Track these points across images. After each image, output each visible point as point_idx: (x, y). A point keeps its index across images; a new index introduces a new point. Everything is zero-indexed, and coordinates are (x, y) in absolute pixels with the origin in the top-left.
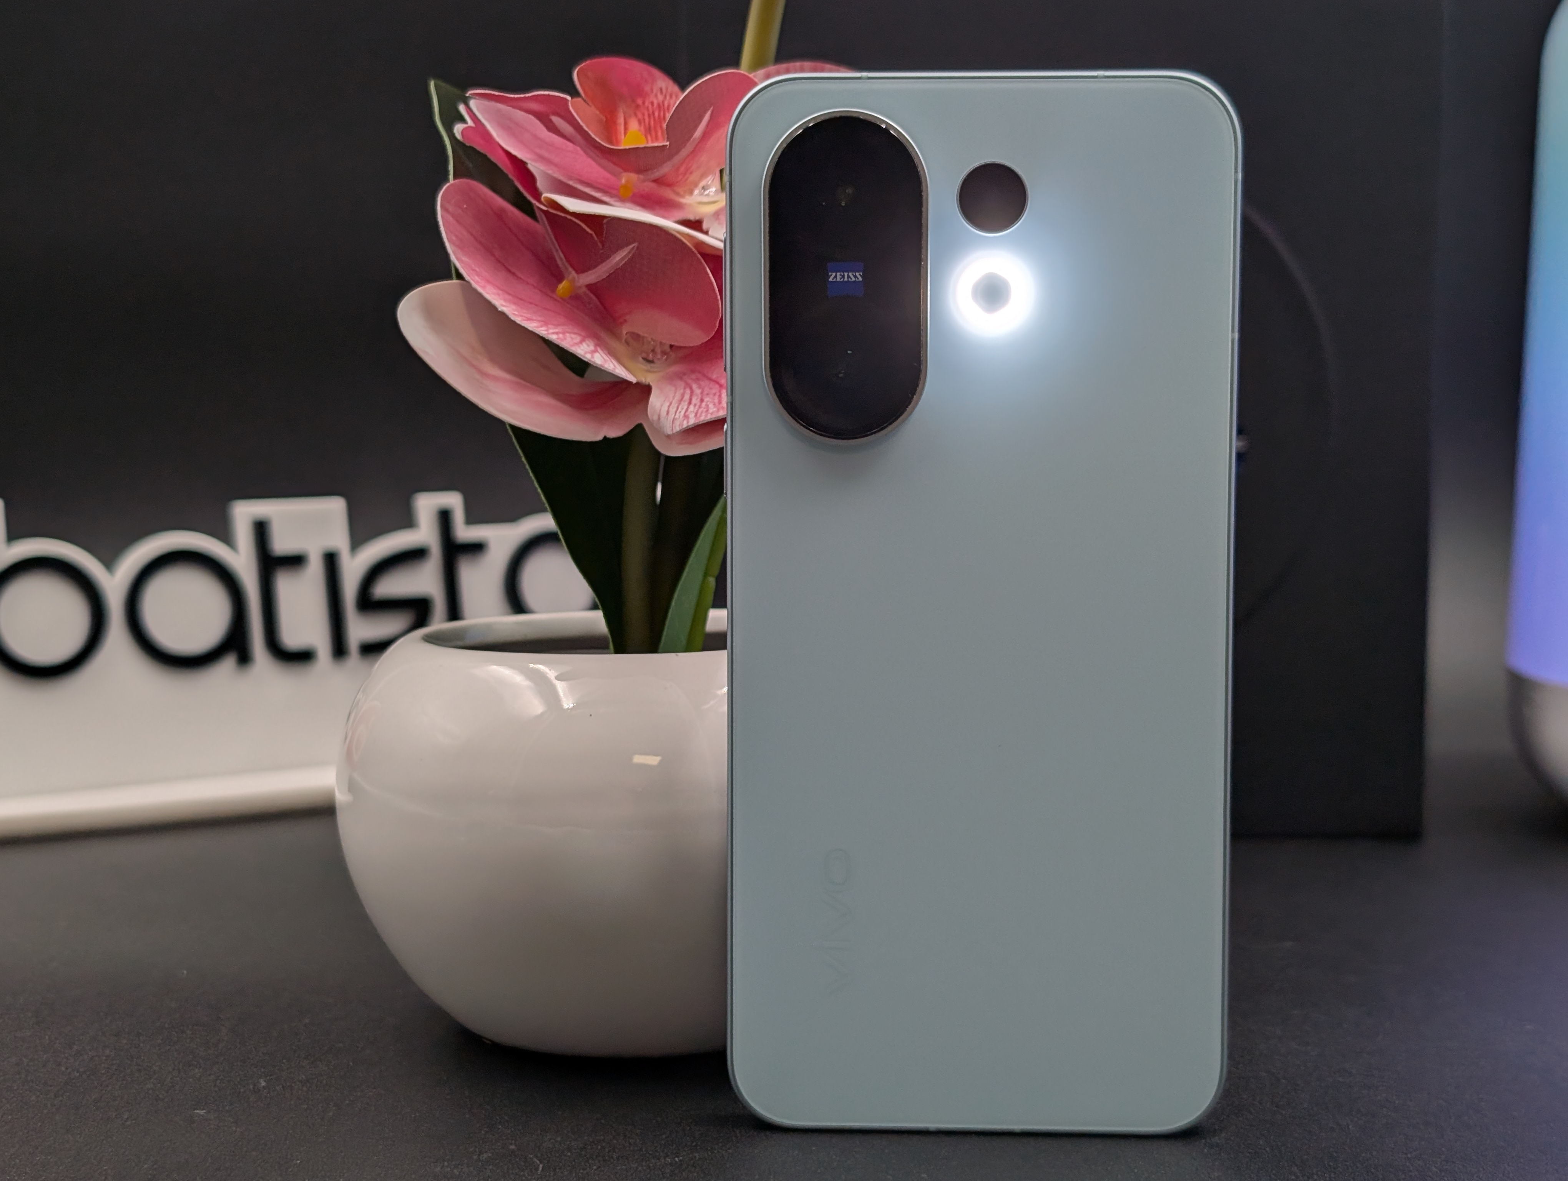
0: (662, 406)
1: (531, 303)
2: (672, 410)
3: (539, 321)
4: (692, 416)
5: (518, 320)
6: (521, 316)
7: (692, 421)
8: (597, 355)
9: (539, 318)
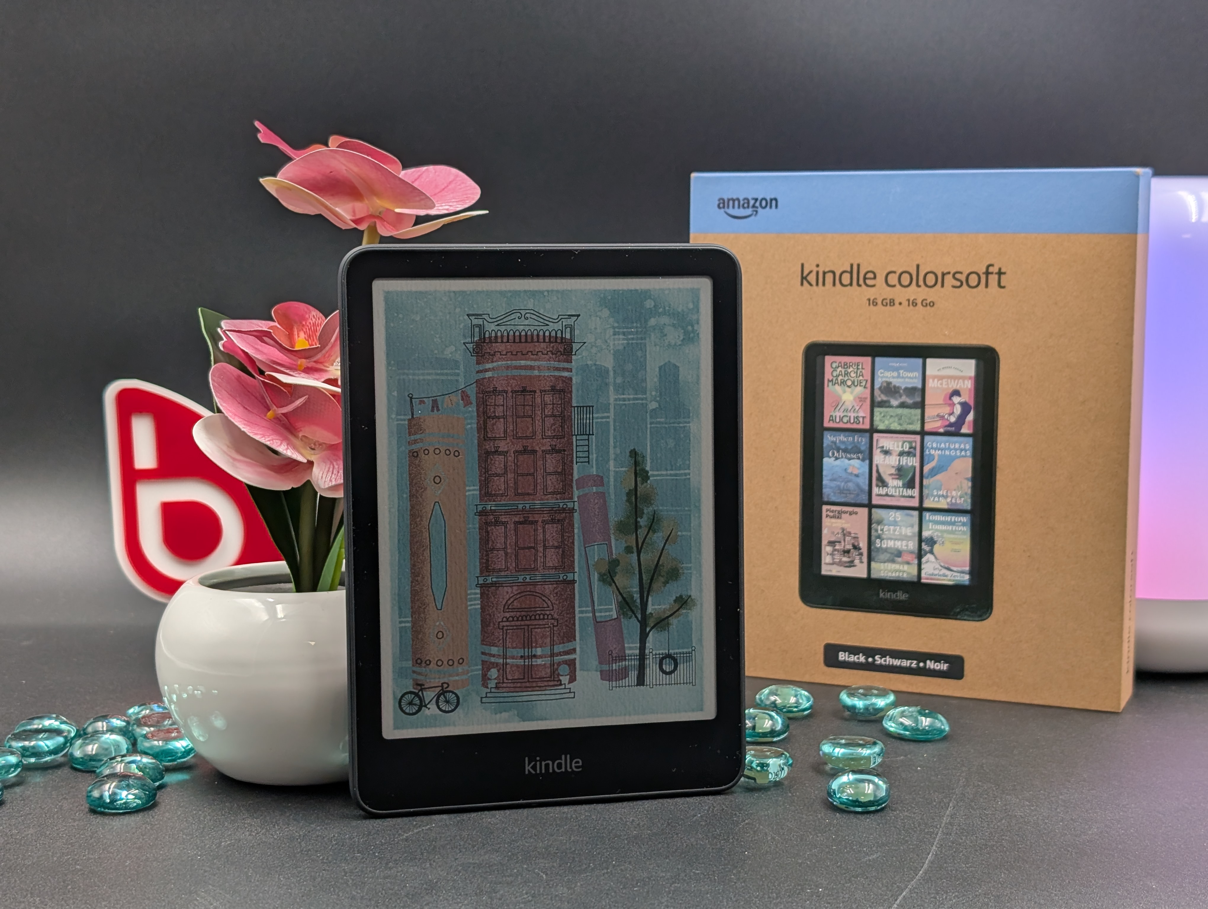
0: (319, 474)
1: (257, 425)
2: (324, 476)
3: (261, 434)
4: (333, 480)
5: (251, 435)
6: (253, 433)
7: (334, 483)
8: (288, 451)
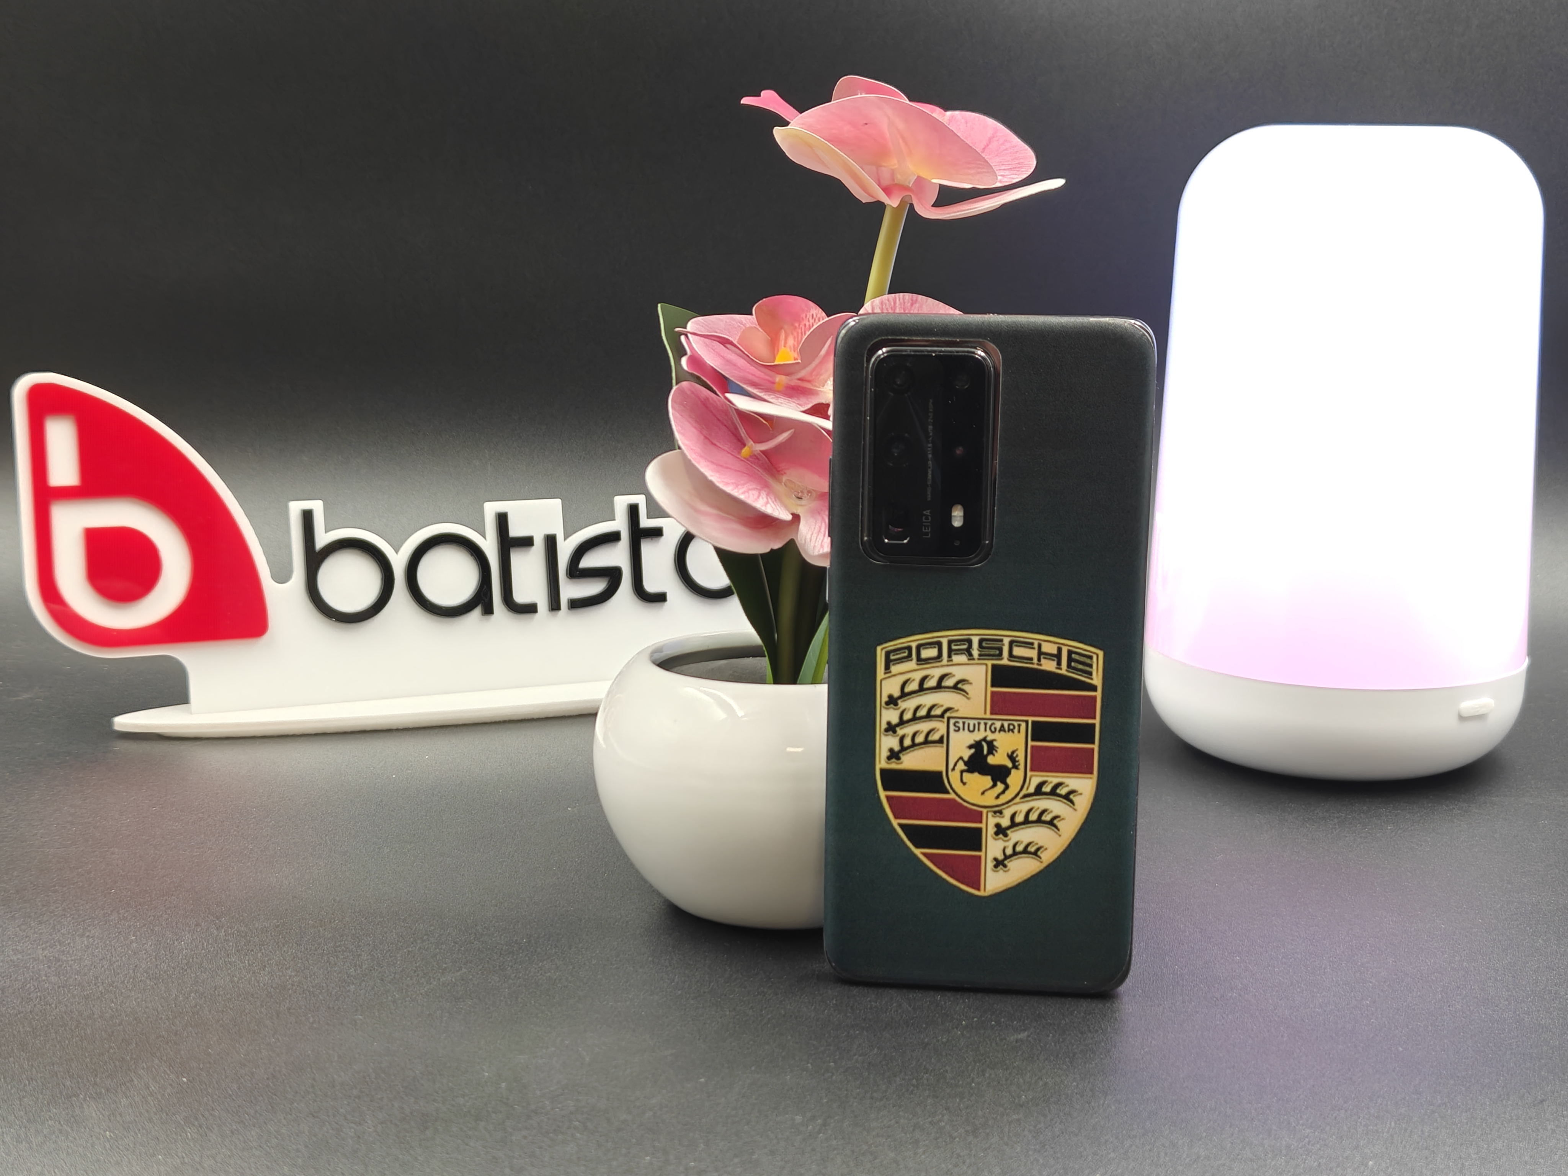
0: (807, 533)
1: (727, 468)
2: (814, 539)
3: (733, 483)
5: (721, 485)
6: (723, 482)
8: (769, 506)
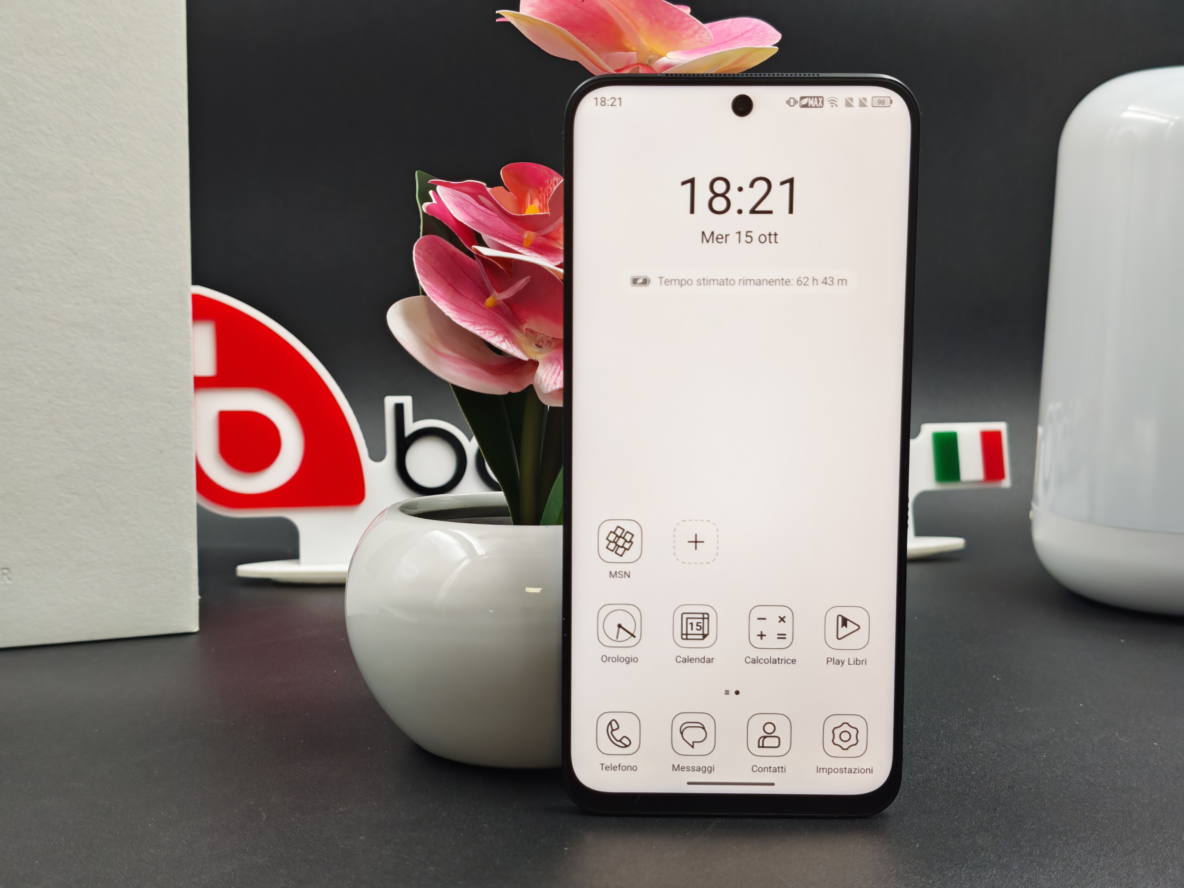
0: (543, 375)
1: (467, 311)
2: (548, 379)
3: (470, 322)
5: (458, 322)
6: (460, 320)
8: (505, 344)
9: (471, 320)
